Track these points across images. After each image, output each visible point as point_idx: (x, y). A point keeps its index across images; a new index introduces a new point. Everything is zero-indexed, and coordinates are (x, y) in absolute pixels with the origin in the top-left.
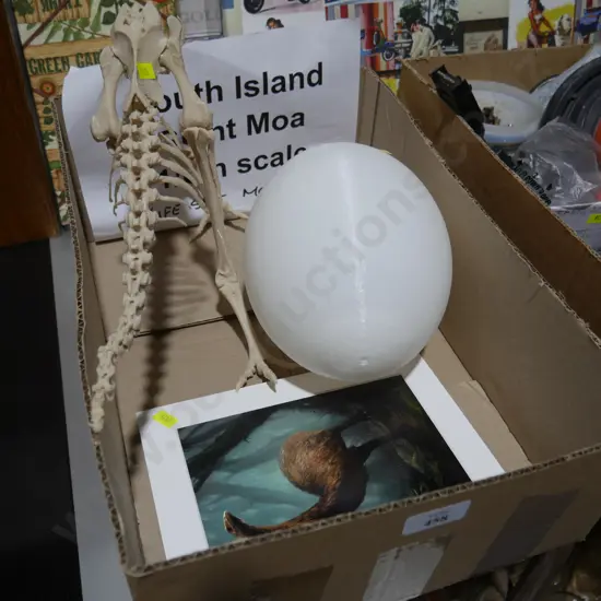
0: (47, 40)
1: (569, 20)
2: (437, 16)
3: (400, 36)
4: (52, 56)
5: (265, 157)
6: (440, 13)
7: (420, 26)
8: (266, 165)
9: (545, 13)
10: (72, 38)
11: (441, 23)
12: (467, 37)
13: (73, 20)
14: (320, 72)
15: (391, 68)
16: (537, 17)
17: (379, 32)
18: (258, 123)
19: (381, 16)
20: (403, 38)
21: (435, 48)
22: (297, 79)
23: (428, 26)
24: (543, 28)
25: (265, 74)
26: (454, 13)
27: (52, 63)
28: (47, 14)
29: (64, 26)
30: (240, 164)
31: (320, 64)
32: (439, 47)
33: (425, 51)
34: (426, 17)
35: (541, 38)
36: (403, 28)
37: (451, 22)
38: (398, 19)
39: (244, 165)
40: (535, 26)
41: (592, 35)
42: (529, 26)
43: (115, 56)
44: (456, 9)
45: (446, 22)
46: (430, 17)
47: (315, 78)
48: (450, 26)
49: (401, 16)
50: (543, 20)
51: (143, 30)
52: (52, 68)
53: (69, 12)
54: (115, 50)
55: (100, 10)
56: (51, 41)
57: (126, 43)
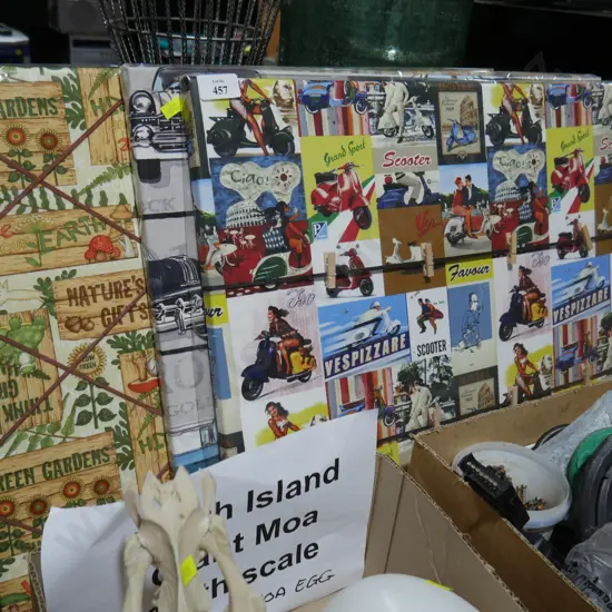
0: (8, 453)
1: (549, 359)
2: (433, 375)
3: (399, 399)
4: (13, 470)
5: (272, 562)
6: (436, 372)
7: (417, 387)
8: (273, 570)
9: (529, 357)
10: (39, 446)
11: (437, 380)
12: (462, 390)
13: (42, 426)
14: (336, 469)
15: (393, 434)
16: (522, 361)
17: (379, 399)
18: (268, 531)
19: (380, 383)
20: (403, 401)
21: (433, 405)
22: (313, 480)
23: (424, 385)
24: (529, 371)
25: (280, 483)
26: (448, 369)
27: (13, 479)
28: (11, 424)
29: (30, 434)
30: (245, 576)
31: (337, 461)
32: (437, 404)
33: (424, 410)
34: (422, 377)
35: (527, 379)
36: (401, 391)
37: (447, 378)
38: (396, 383)
39: (250, 576)
40: (521, 370)
41: (570, 369)
42: (516, 370)
43: (142, 546)
44: (450, 365)
45: (441, 379)
46: (426, 377)
47: (331, 474)
48: (446, 382)
49: (399, 380)
50: (527, 362)
51: (182, 516)
52: (13, 484)
53: (37, 418)
54: (142, 540)
55: (74, 410)
56: (13, 453)
57: (159, 535)
